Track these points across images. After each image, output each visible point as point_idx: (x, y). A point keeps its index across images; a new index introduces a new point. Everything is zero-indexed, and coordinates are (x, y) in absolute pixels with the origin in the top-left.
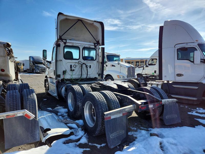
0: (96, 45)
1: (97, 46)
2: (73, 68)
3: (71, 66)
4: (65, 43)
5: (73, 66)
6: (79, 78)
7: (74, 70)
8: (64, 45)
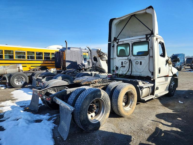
0: (148, 36)
1: (150, 38)
2: (124, 65)
3: (122, 62)
4: (117, 43)
5: (123, 62)
6: (129, 75)
7: (124, 67)
8: (117, 45)
